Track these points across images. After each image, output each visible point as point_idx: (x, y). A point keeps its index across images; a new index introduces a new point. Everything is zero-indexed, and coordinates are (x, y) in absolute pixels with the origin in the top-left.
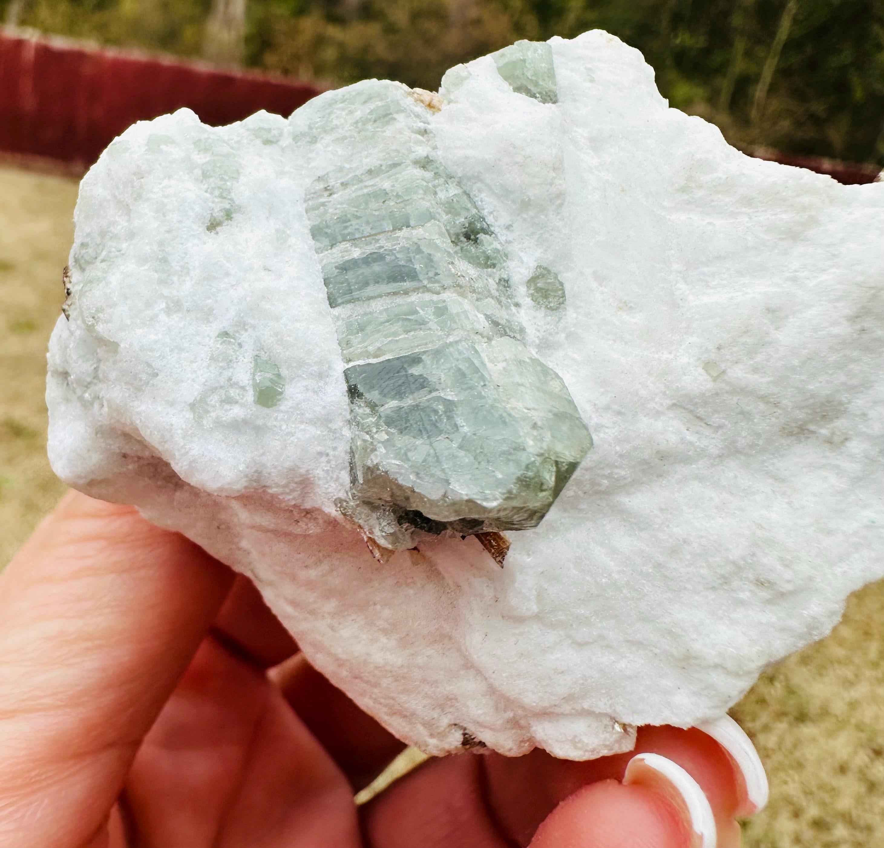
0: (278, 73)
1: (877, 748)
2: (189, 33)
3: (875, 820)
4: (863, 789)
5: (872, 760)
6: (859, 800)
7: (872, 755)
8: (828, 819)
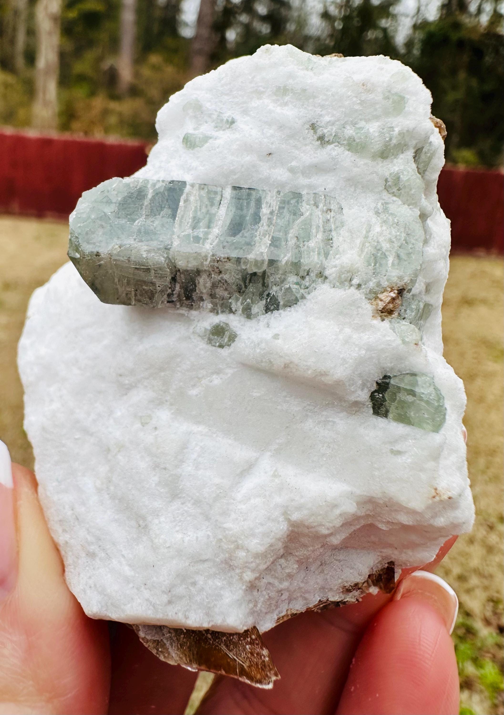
0: (81, 134)
1: (491, 525)
2: (21, 113)
3: (493, 570)
4: (484, 552)
5: (488, 532)
6: (484, 559)
7: (488, 529)
8: (466, 574)
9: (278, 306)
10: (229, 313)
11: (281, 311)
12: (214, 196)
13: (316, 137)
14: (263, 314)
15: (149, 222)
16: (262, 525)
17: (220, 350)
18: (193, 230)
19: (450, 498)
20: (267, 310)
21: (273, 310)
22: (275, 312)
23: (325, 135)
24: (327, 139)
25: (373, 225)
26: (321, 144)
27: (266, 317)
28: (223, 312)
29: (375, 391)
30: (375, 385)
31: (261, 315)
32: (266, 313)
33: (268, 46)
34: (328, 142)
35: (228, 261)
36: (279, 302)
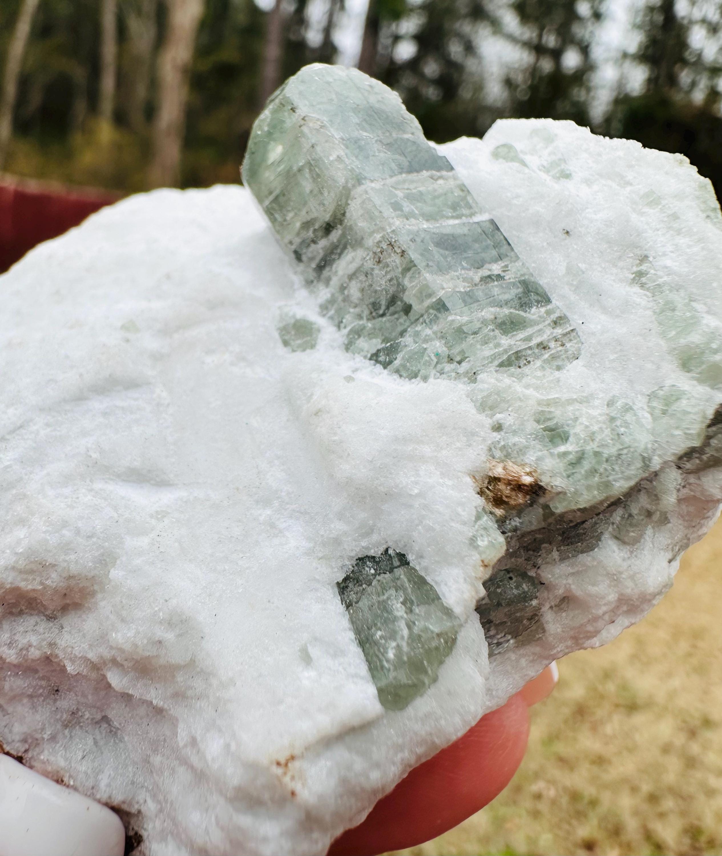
9: (390, 362)
10: (335, 326)
11: (386, 372)
12: (463, 205)
13: (635, 269)
14: (365, 357)
15: (376, 146)
16: (78, 532)
17: (280, 345)
18: (404, 198)
19: (293, 794)
20: (375, 357)
21: (380, 362)
22: (379, 367)
23: (647, 274)
24: (644, 280)
25: (591, 404)
26: (634, 279)
27: (364, 363)
28: (331, 318)
29: (372, 558)
30: (382, 549)
31: (362, 356)
32: (370, 359)
33: (687, 160)
34: (642, 286)
35: (400, 255)
36: (396, 359)
